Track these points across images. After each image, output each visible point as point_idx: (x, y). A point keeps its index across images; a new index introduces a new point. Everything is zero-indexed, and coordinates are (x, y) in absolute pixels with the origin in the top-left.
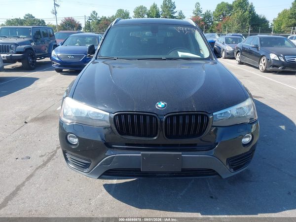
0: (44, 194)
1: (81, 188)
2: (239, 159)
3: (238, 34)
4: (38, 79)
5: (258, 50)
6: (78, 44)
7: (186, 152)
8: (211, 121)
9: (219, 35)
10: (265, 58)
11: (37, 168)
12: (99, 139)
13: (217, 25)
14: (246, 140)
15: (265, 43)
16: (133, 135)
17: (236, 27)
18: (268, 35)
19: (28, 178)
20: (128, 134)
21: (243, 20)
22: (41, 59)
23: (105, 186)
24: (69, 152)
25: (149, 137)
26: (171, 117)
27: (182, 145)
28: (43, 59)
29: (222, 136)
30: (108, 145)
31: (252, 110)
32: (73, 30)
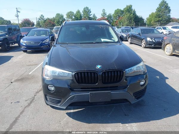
0: (33, 120)
1: (54, 116)
2: (139, 93)
3: (128, 27)
4: (13, 57)
5: (140, 36)
6: (35, 35)
7: (113, 91)
8: (124, 74)
9: (117, 28)
10: (144, 40)
11: (25, 107)
12: (67, 86)
13: (116, 22)
14: (142, 83)
15: (144, 32)
16: (85, 83)
17: (126, 23)
18: (145, 27)
19: (21, 113)
20: (82, 83)
21: (130, 19)
22: (12, 44)
23: (67, 114)
24: (48, 95)
25: (93, 84)
26: (105, 73)
27: (110, 87)
28: (13, 44)
29: (130, 82)
30: (72, 89)
31: (144, 67)
32: (29, 26)
